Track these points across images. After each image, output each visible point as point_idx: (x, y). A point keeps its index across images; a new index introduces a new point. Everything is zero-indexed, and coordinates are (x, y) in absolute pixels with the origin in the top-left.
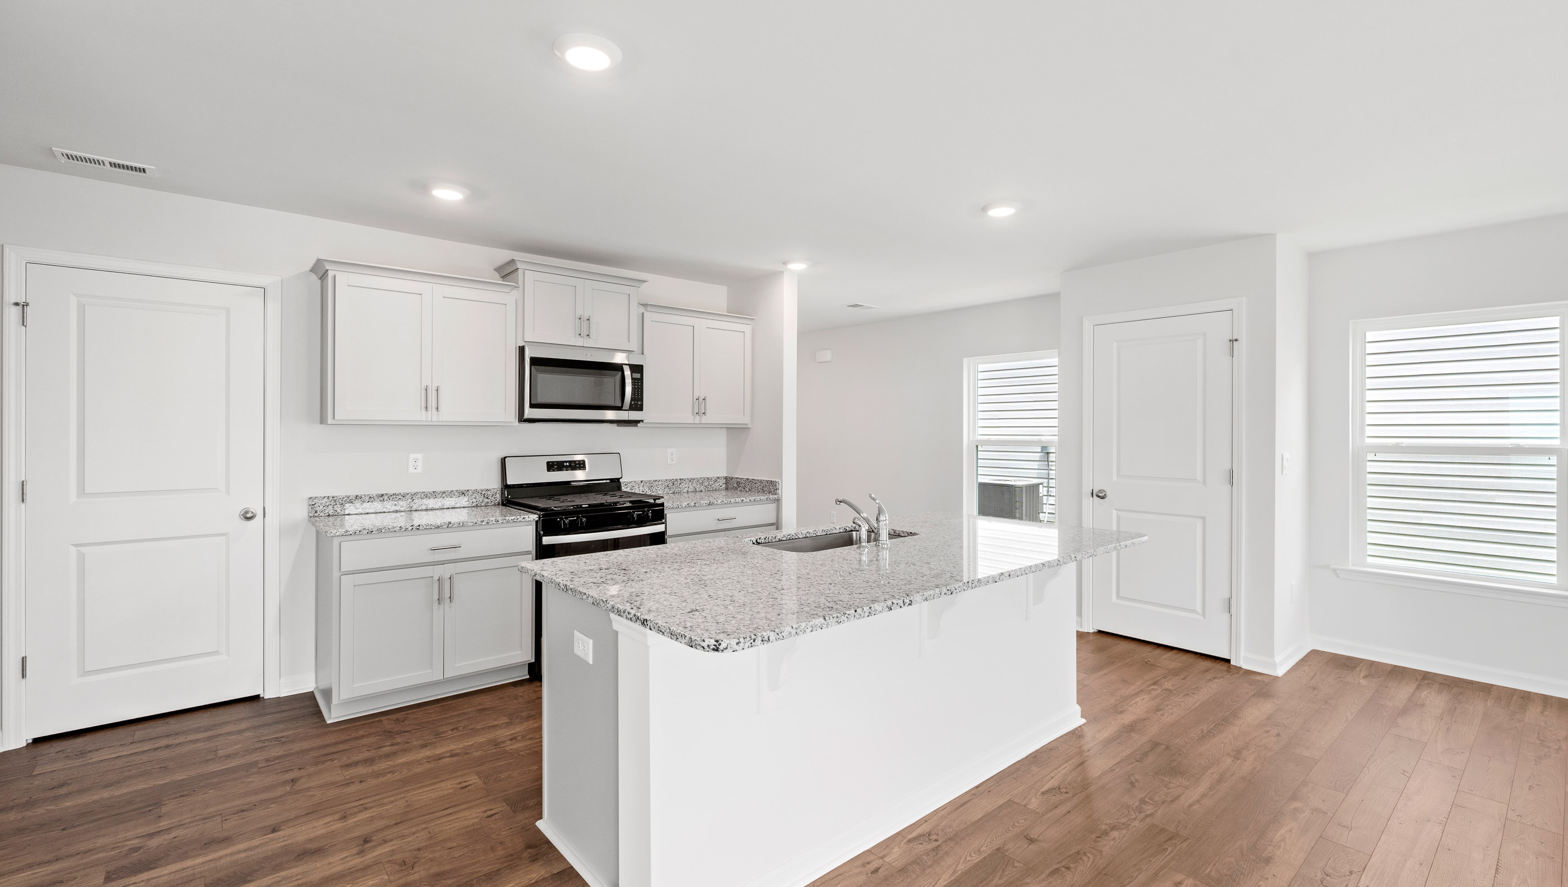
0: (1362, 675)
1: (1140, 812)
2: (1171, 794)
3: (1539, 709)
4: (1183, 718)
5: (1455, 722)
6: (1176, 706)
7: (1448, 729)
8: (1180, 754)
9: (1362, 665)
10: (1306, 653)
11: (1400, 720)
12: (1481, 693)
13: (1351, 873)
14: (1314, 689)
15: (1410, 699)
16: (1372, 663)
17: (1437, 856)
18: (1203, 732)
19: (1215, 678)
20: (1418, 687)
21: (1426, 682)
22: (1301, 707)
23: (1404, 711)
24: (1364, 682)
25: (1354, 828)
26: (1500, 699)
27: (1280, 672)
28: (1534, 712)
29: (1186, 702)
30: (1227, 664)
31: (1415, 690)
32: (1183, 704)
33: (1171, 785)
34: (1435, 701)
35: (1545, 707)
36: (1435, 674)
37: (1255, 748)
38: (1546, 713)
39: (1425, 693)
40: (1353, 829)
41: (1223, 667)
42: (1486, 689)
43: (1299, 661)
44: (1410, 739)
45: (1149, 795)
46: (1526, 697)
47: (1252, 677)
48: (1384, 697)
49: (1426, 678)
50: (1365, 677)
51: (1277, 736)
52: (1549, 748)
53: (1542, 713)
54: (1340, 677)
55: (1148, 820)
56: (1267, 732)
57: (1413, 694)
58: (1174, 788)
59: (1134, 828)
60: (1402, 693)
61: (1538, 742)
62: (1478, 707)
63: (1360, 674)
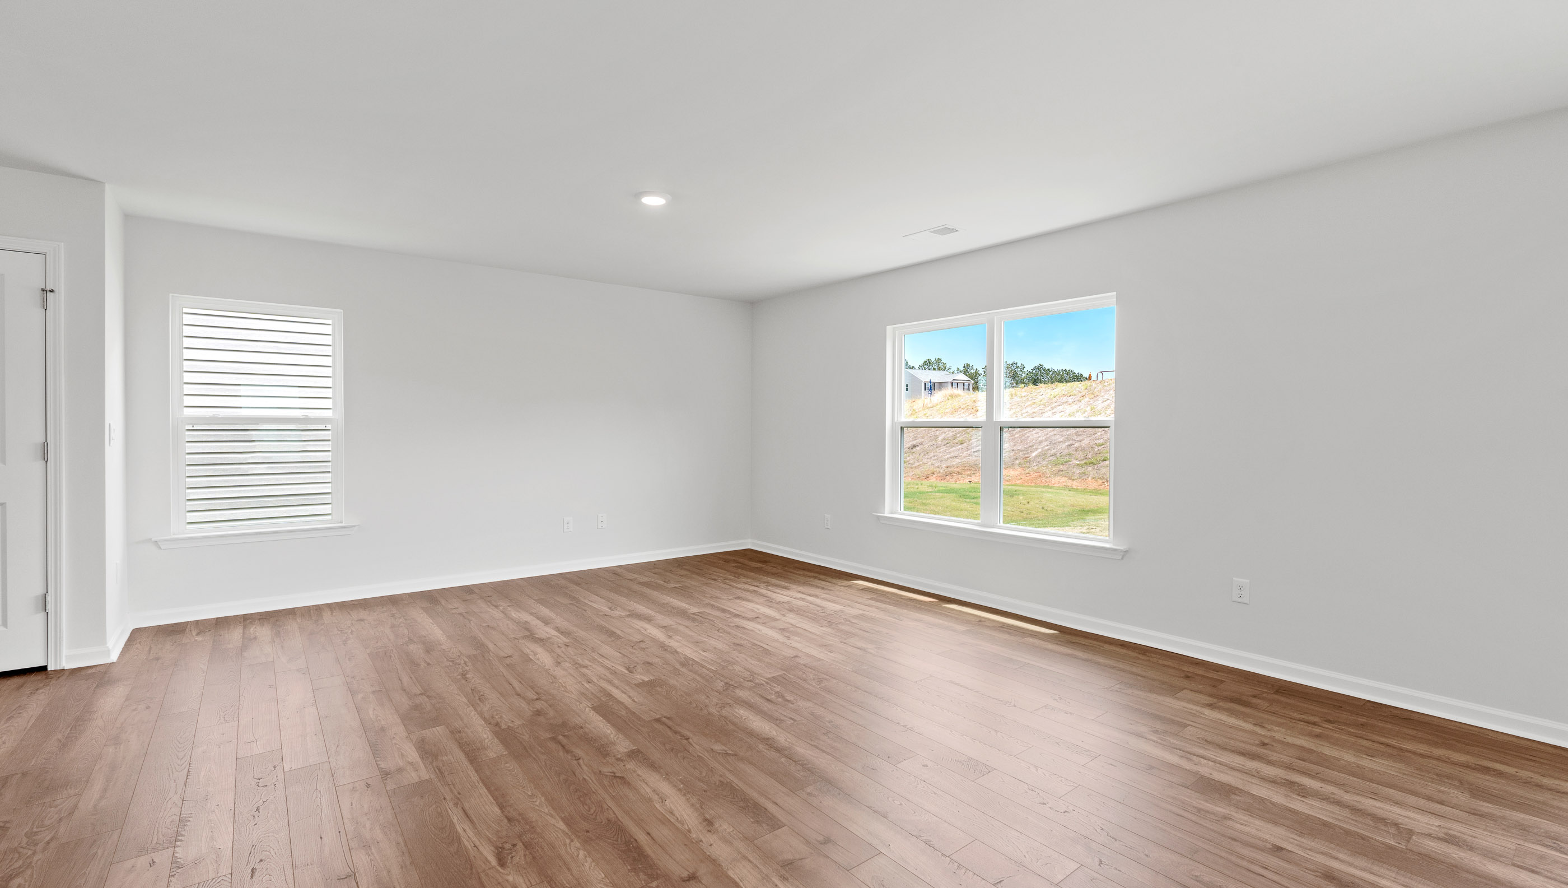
0: (194, 633)
1: (36, 844)
2: (64, 809)
3: (329, 613)
4: (22, 740)
5: (284, 640)
6: (4, 734)
7: (282, 646)
8: (47, 772)
9: (188, 626)
10: (129, 634)
11: (245, 654)
12: (290, 616)
13: (275, 767)
14: (157, 659)
15: (243, 638)
16: (197, 623)
17: (322, 725)
18: (60, 741)
19: (37, 690)
20: (245, 627)
21: (248, 621)
22: (155, 677)
23: (244, 647)
24: (199, 638)
25: (258, 738)
26: (304, 616)
27: (114, 657)
28: (327, 616)
29: (16, 725)
30: (44, 673)
31: (244, 630)
32: (12, 729)
33: (58, 802)
34: (263, 632)
35: (332, 611)
36: (251, 614)
37: (132, 728)
38: (334, 614)
39: (252, 629)
40: (258, 740)
41: (40, 676)
42: (291, 612)
43: (126, 642)
44: (261, 664)
45: (36, 824)
46: (318, 609)
47: (84, 673)
48: (223, 643)
49: (246, 619)
50: (198, 634)
51: (147, 708)
52: (346, 633)
53: (332, 615)
54: (175, 642)
55: (52, 845)
56: (135, 709)
57: (244, 633)
58: (63, 802)
59: (39, 862)
60: (235, 635)
61: (339, 632)
62: (292, 626)
63: (192, 634)
